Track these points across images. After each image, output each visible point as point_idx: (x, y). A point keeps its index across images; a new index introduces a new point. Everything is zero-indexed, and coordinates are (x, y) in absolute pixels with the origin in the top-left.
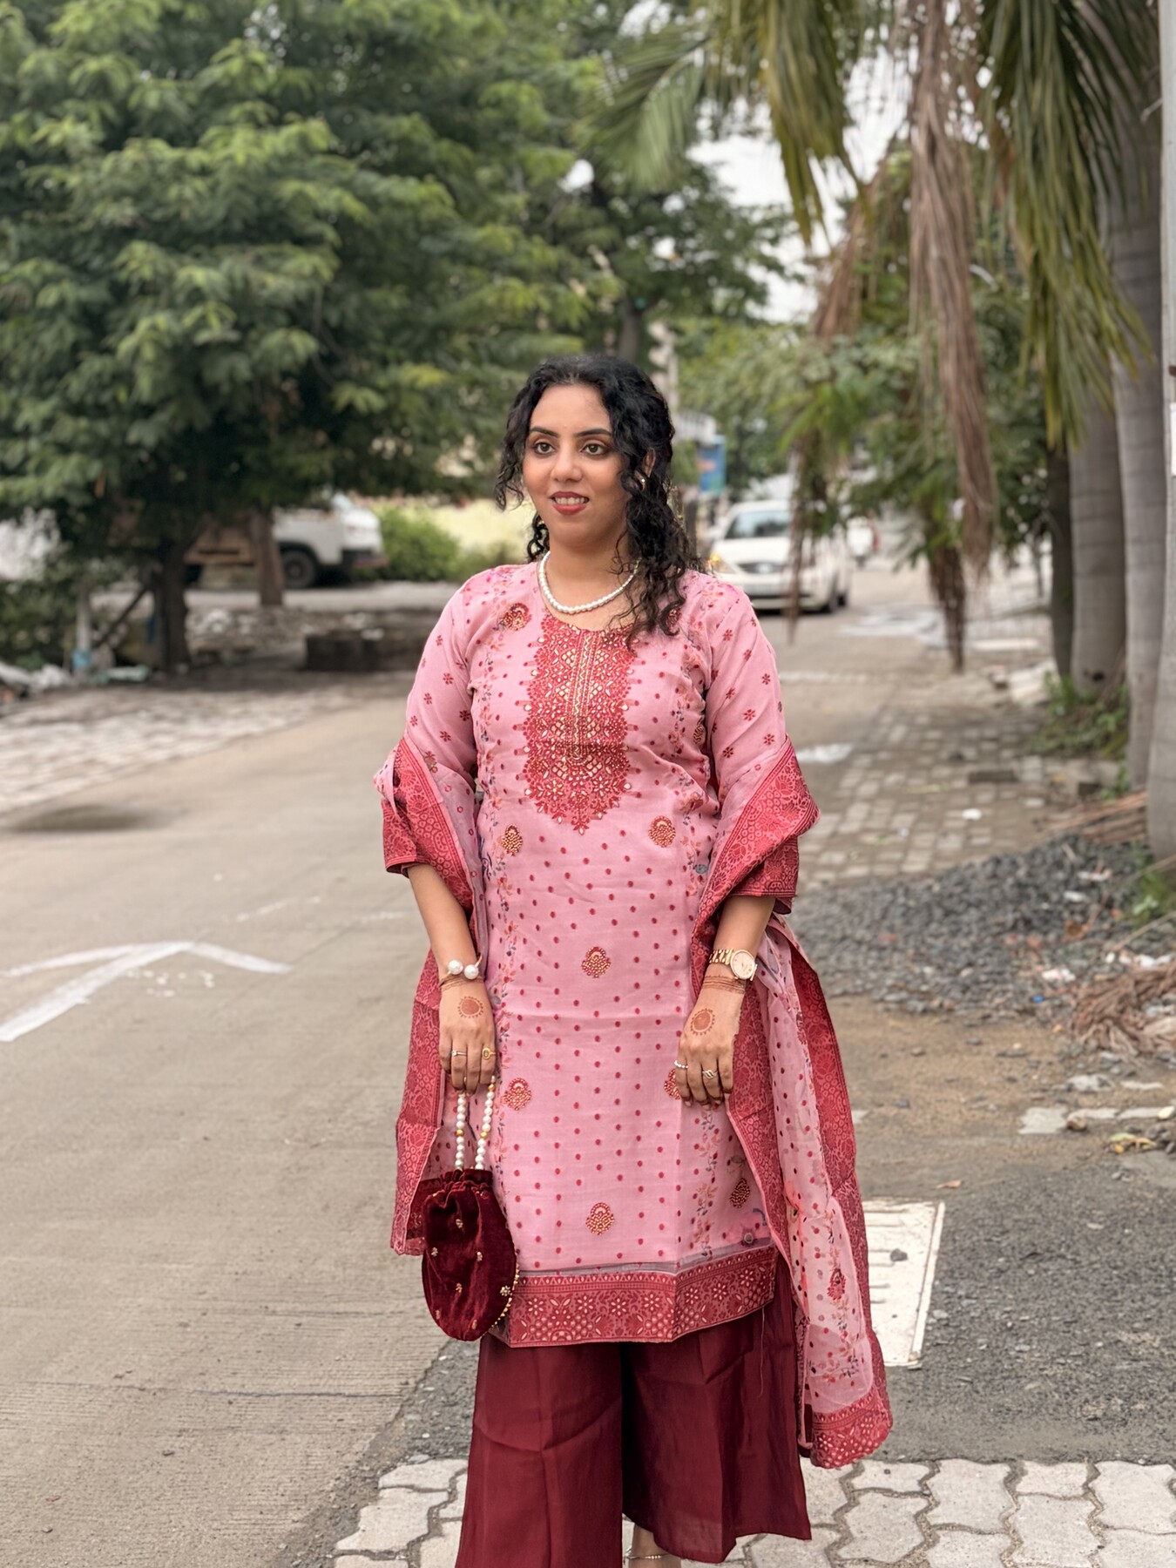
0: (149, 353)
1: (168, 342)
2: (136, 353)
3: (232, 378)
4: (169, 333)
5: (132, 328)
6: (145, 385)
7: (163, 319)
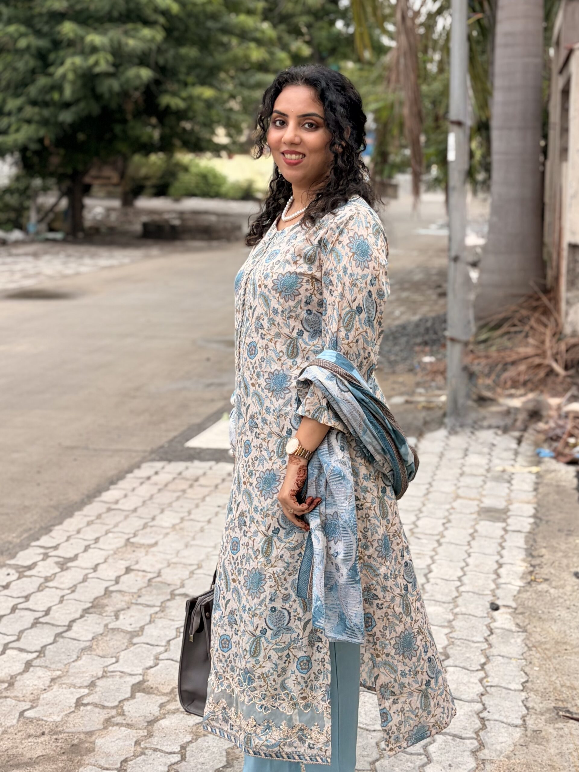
0: (71, 76)
1: (80, 71)
2: (64, 76)
3: (111, 91)
4: (81, 67)
5: (62, 63)
6: (68, 92)
7: (78, 60)
